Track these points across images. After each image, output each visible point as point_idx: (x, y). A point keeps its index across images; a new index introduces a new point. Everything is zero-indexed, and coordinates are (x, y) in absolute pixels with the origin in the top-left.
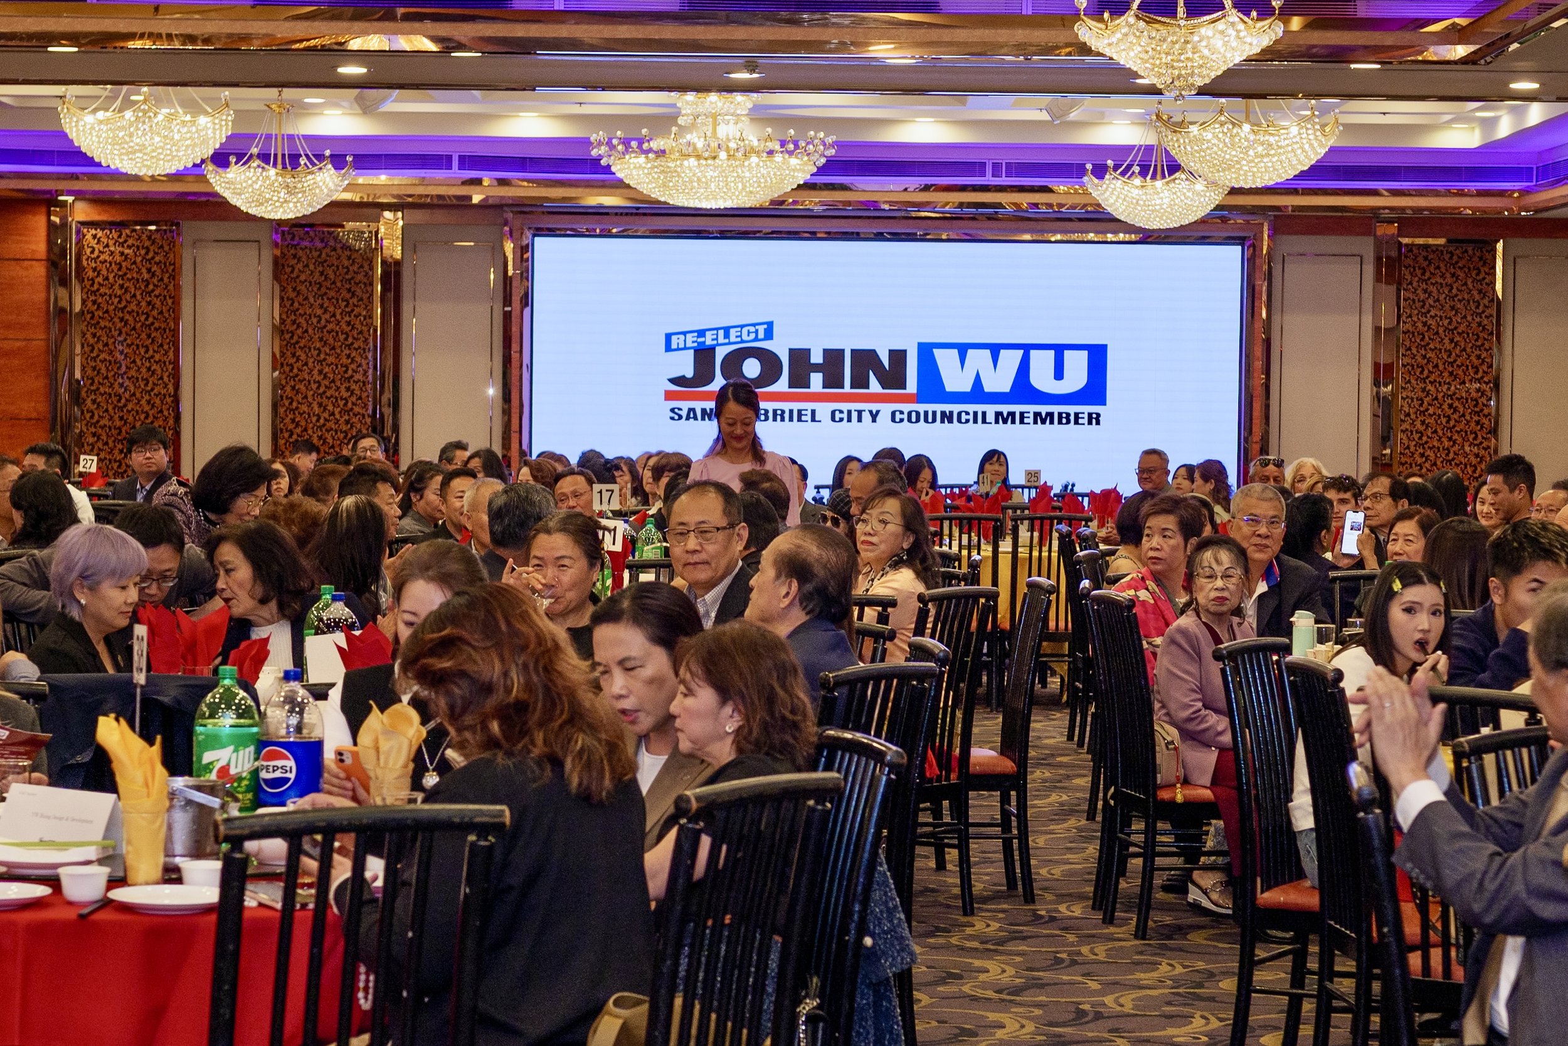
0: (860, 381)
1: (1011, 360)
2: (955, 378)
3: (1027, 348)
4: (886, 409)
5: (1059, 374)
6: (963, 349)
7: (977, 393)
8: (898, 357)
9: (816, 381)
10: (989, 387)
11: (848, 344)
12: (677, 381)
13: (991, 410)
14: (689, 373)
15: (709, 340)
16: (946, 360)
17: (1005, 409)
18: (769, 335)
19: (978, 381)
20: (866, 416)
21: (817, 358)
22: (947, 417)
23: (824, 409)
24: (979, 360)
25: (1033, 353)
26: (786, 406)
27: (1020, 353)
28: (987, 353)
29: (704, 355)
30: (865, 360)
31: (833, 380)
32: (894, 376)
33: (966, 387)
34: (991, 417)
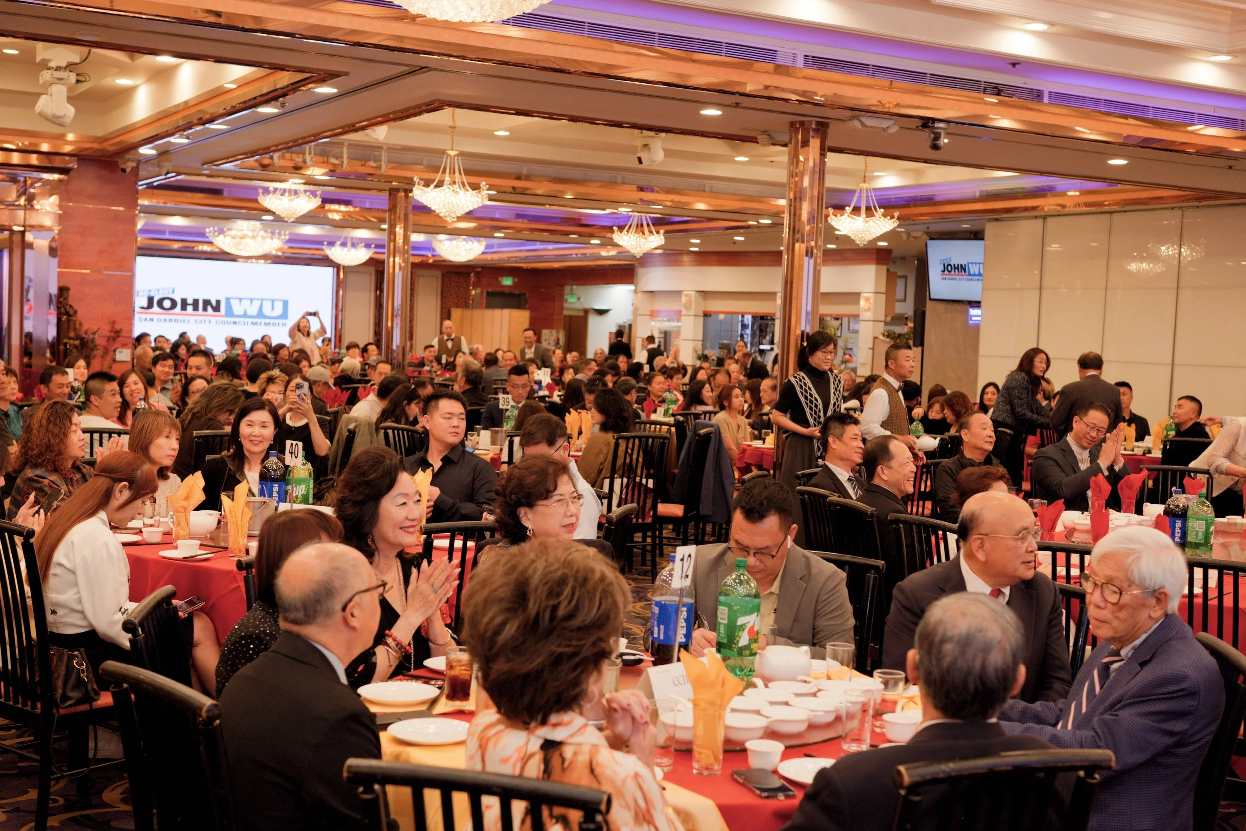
0: (205, 309)
1: (257, 304)
2: (237, 309)
3: (262, 300)
4: (214, 319)
5: (273, 309)
6: (241, 300)
7: (245, 315)
8: (218, 302)
9: (190, 308)
10: (249, 313)
11: (201, 298)
12: (142, 308)
13: (250, 320)
14: (145, 305)
15: (152, 294)
16: (235, 304)
17: (254, 320)
18: (173, 292)
19: (245, 311)
20: (207, 322)
21: (190, 301)
22: (235, 323)
23: (192, 319)
24: (246, 303)
25: (264, 302)
26: (179, 317)
27: (259, 302)
28: (249, 301)
29: (150, 300)
30: (207, 303)
31: (196, 308)
32: (217, 308)
33: (241, 312)
34: (250, 323)
